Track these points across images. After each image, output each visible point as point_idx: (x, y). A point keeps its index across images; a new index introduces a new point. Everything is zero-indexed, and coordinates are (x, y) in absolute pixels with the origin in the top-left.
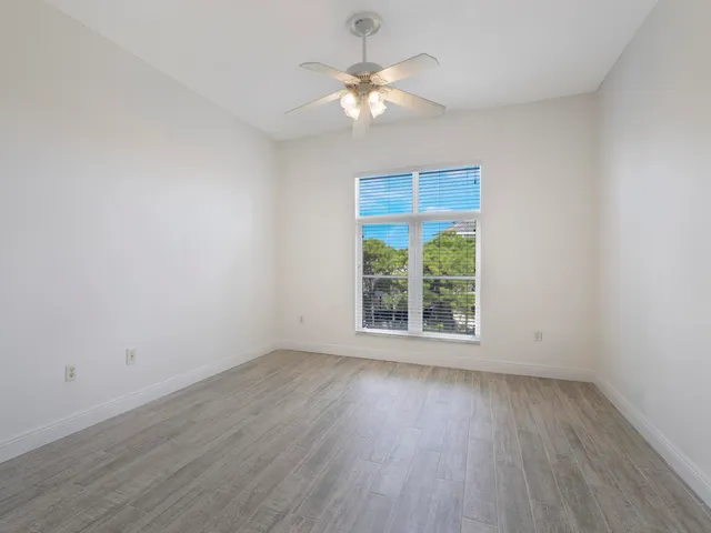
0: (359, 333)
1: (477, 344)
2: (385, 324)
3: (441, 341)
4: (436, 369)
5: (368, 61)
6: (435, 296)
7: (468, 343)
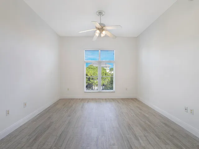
0: (85, 92)
1: (114, 92)
2: (90, 89)
3: (106, 92)
4: (106, 99)
5: (101, 23)
6: (89, 82)
7: (112, 92)
